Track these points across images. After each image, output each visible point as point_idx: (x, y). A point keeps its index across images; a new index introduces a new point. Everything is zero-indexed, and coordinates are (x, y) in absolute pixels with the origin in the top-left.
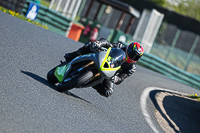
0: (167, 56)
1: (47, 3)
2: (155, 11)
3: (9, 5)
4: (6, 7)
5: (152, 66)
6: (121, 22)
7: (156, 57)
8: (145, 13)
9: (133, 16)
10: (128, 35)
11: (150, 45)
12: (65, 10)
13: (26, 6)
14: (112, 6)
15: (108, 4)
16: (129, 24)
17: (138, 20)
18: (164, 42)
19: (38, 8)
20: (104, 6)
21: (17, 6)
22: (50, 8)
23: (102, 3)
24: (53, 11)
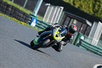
1: (42, 18)
2: (100, 23)
3: (21, 19)
4: (19, 20)
5: (98, 53)
6: (82, 29)
7: (100, 48)
8: (94, 24)
9: (88, 25)
10: (85, 35)
11: (97, 41)
12: (51, 22)
13: (30, 19)
14: (77, 20)
15: (74, 19)
16: (86, 30)
17: (91, 27)
19: (37, 20)
20: (72, 20)
21: (25, 19)
22: (43, 21)
23: (71, 18)
24: (45, 22)
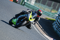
0: (39, 6)
18: (38, 2)
